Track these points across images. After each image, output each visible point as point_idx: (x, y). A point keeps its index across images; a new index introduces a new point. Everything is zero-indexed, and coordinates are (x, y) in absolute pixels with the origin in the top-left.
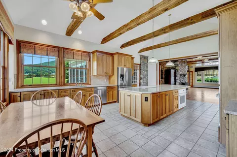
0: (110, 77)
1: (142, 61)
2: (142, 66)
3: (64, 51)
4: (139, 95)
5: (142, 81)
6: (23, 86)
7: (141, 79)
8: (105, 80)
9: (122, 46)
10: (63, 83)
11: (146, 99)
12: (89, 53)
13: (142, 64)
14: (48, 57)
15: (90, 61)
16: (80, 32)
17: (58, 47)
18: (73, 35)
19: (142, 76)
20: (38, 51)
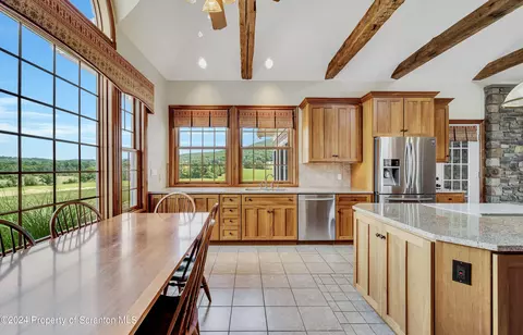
0: (353, 167)
1: (494, 108)
2: (495, 128)
3: (238, 113)
4: (420, 242)
5: (494, 182)
6: (177, 184)
7: (487, 173)
8: (339, 177)
9: (400, 71)
10: (237, 181)
11: (463, 272)
12: (292, 108)
13: (495, 117)
14: (211, 129)
15: (295, 127)
16: (269, 64)
17: (228, 108)
18: (256, 75)
19: (494, 162)
20: (196, 120)
